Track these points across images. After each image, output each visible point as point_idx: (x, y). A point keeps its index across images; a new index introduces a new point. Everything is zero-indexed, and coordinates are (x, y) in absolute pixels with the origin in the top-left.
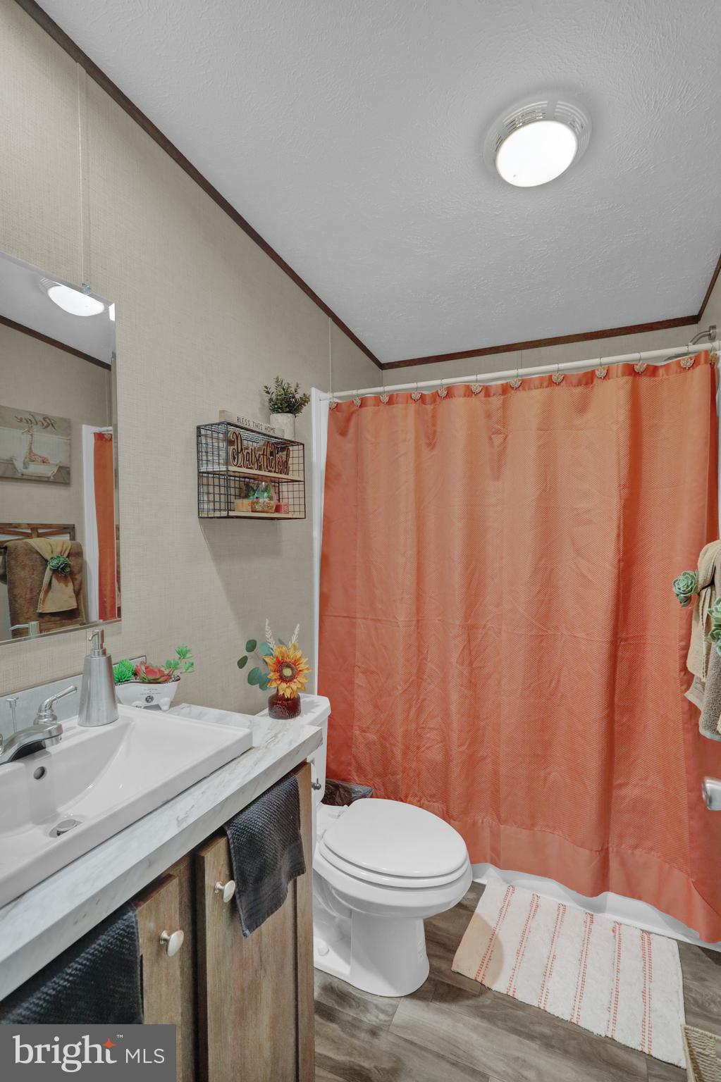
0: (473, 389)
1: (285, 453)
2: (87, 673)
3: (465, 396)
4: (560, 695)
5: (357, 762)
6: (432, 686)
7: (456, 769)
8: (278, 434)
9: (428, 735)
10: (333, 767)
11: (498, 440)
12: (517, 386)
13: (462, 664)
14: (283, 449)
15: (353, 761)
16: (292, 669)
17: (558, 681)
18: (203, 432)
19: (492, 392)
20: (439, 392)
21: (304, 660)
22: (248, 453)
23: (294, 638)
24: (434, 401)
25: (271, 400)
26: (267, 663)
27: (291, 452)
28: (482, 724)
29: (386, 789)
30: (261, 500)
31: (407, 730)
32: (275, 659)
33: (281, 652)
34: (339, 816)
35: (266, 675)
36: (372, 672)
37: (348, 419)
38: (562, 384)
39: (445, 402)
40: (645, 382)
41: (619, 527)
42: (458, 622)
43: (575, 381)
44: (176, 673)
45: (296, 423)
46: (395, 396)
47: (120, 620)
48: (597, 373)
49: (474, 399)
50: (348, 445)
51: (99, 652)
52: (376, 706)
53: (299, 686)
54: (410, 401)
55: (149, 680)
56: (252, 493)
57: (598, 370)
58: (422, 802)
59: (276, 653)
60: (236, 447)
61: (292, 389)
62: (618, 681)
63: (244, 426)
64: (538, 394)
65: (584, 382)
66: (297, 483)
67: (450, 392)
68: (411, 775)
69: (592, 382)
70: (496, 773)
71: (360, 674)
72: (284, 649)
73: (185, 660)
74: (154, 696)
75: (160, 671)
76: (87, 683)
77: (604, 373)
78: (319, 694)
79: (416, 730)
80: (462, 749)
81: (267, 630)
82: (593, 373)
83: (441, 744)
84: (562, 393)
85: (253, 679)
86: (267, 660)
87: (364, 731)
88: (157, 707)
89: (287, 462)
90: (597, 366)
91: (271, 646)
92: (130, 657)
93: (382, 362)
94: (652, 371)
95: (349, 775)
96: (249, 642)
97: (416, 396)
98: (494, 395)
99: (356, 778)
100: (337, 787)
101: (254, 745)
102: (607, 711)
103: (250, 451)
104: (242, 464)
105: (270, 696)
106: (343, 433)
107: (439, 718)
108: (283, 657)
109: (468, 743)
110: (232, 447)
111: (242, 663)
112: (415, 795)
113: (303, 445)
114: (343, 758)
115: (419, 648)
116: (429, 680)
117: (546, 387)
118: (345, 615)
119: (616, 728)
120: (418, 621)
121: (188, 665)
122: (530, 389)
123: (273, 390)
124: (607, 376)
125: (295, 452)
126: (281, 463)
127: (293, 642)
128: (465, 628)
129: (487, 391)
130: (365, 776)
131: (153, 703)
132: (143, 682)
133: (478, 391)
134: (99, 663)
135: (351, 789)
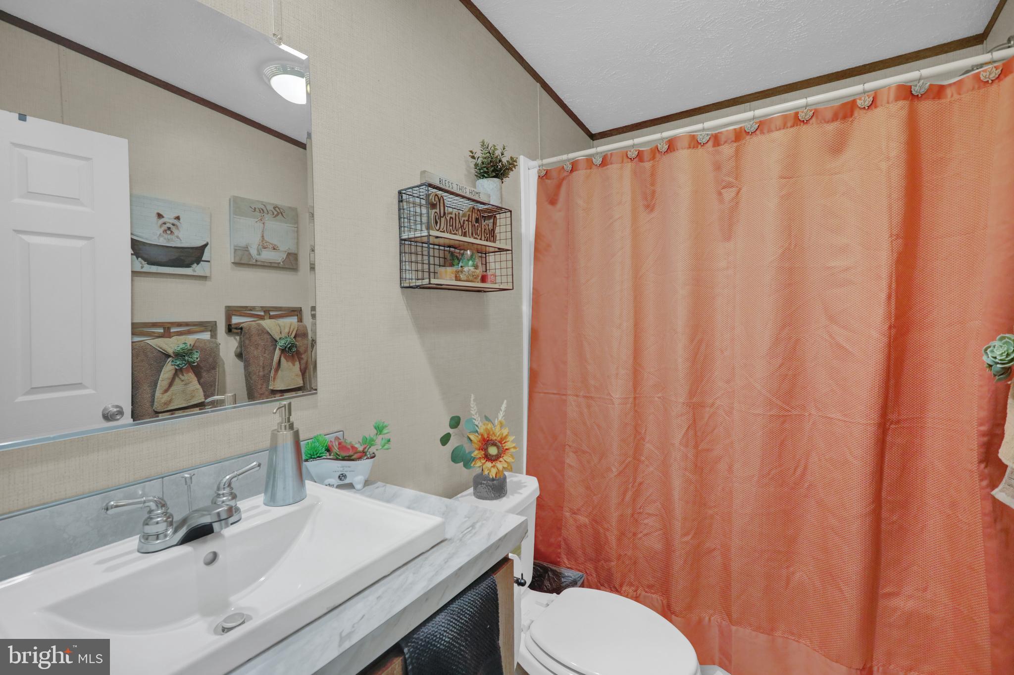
0: (700, 138)
1: (492, 221)
2: (273, 448)
3: (690, 148)
4: (806, 485)
5: (567, 544)
6: (651, 469)
7: (678, 562)
8: (483, 199)
9: (646, 521)
10: (542, 548)
11: (729, 194)
12: (753, 129)
13: (686, 446)
14: (489, 217)
15: (563, 543)
16: (498, 447)
17: (805, 469)
18: (404, 196)
19: (723, 139)
20: (659, 146)
21: (511, 438)
22: (451, 218)
23: (501, 415)
24: (653, 158)
25: (476, 165)
26: (471, 440)
27: (498, 221)
28: (710, 512)
29: (598, 575)
30: (466, 269)
31: (622, 515)
32: (480, 437)
33: (486, 429)
34: (548, 605)
35: (471, 453)
36: (584, 452)
37: (559, 186)
38: (811, 122)
39: (666, 159)
40: (926, 107)
41: (890, 287)
42: (681, 400)
43: (829, 115)
44: (372, 450)
45: (503, 190)
46: (609, 156)
47: (316, 393)
48: (859, 102)
49: (700, 151)
50: (557, 214)
51: (285, 426)
52: (588, 488)
53: (506, 466)
54: (626, 160)
55: (342, 457)
56: (456, 261)
57: (860, 99)
58: (639, 592)
59: (481, 430)
60: (438, 211)
61: (498, 153)
62: (886, 470)
63: (447, 188)
64: (780, 136)
65: (841, 115)
66: (505, 252)
67: (672, 145)
68: (627, 562)
69: (852, 115)
70: (726, 568)
71: (571, 454)
72: (490, 426)
73: (381, 436)
74: (347, 474)
75: (353, 447)
76: (272, 460)
77: (869, 101)
78: (527, 474)
79: (633, 515)
80: (686, 539)
81: (472, 406)
82: (854, 102)
83: (660, 532)
84: (810, 133)
85: (456, 456)
86: (472, 437)
87: (575, 513)
88: (350, 486)
89: (493, 230)
90: (861, 93)
91: (476, 423)
92: (326, 432)
93: (593, 133)
94: (937, 92)
95: (559, 558)
96: (452, 419)
97: (633, 154)
98: (726, 142)
99: (566, 561)
100: (546, 570)
101: (448, 536)
102: (872, 507)
103: (453, 216)
104: (445, 229)
105: (474, 475)
106: (553, 202)
107: (658, 504)
108: (488, 434)
109: (693, 532)
110: (434, 211)
111: (445, 440)
112: (631, 585)
113: (511, 211)
114: (552, 540)
115: (636, 428)
116: (647, 463)
117: (791, 127)
118: (555, 392)
119: (884, 527)
120: (635, 398)
121: (383, 442)
122: (770, 131)
123: (478, 154)
124: (873, 104)
125: (502, 219)
126: (487, 231)
127: (500, 419)
128: (690, 407)
129: (716, 140)
130: (576, 560)
131: (347, 481)
132: (337, 459)
133: (704, 141)
134: (286, 437)
135: (561, 573)
